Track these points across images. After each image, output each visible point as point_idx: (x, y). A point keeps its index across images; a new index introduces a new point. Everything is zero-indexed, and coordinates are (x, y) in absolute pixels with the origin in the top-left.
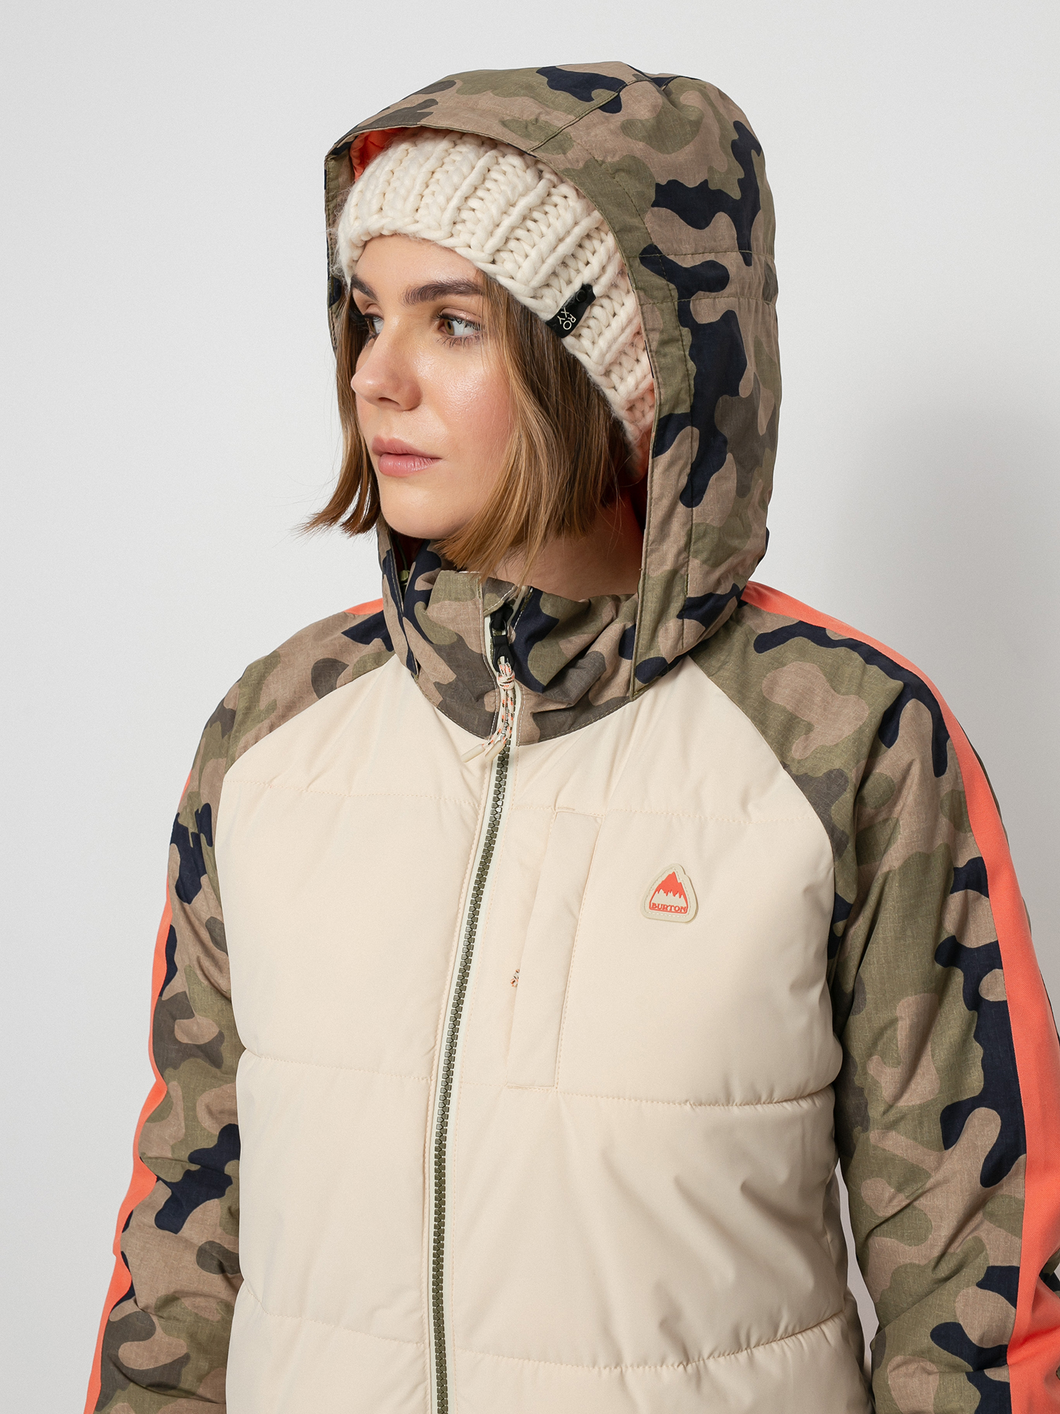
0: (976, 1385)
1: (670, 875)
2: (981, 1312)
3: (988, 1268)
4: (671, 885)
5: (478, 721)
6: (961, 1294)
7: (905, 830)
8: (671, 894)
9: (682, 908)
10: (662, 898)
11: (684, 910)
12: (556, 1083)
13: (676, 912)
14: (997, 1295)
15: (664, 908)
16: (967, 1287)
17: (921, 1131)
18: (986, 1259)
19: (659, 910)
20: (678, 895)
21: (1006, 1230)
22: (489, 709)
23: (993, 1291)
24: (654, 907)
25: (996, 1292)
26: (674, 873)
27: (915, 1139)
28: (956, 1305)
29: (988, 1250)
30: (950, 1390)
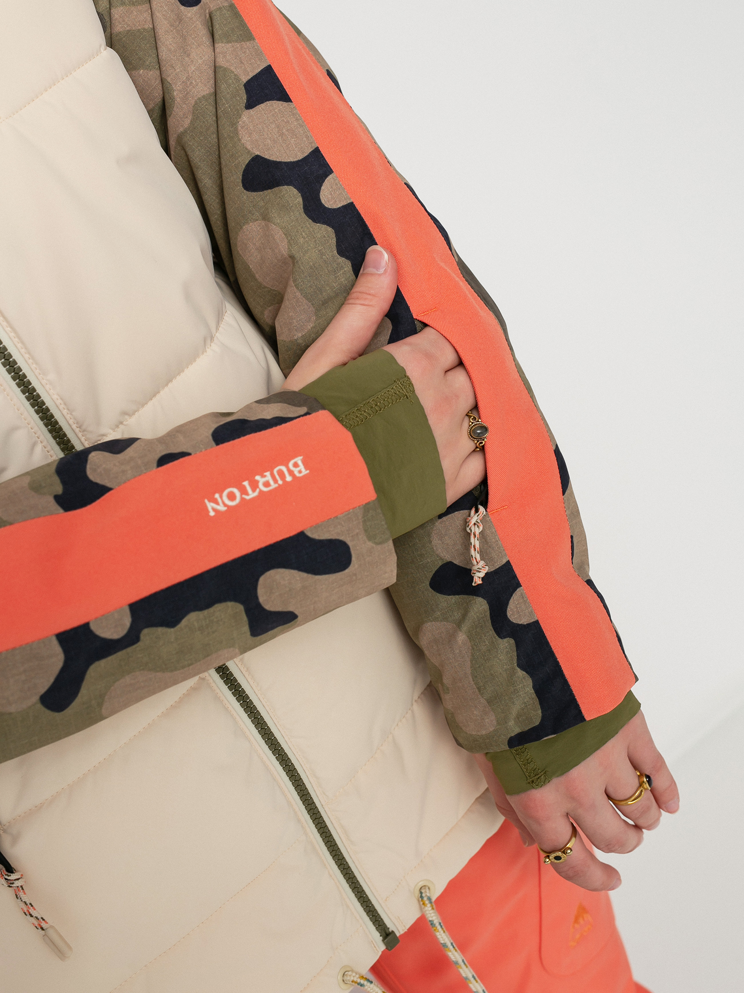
0: (324, 223)
2: (266, 129)
3: (245, 85)
6: (240, 128)
14: (269, 103)
16: (240, 118)
18: (237, 78)
21: (236, 41)
23: (262, 103)
25: (266, 101)
28: (243, 141)
29: (234, 70)
30: (301, 240)
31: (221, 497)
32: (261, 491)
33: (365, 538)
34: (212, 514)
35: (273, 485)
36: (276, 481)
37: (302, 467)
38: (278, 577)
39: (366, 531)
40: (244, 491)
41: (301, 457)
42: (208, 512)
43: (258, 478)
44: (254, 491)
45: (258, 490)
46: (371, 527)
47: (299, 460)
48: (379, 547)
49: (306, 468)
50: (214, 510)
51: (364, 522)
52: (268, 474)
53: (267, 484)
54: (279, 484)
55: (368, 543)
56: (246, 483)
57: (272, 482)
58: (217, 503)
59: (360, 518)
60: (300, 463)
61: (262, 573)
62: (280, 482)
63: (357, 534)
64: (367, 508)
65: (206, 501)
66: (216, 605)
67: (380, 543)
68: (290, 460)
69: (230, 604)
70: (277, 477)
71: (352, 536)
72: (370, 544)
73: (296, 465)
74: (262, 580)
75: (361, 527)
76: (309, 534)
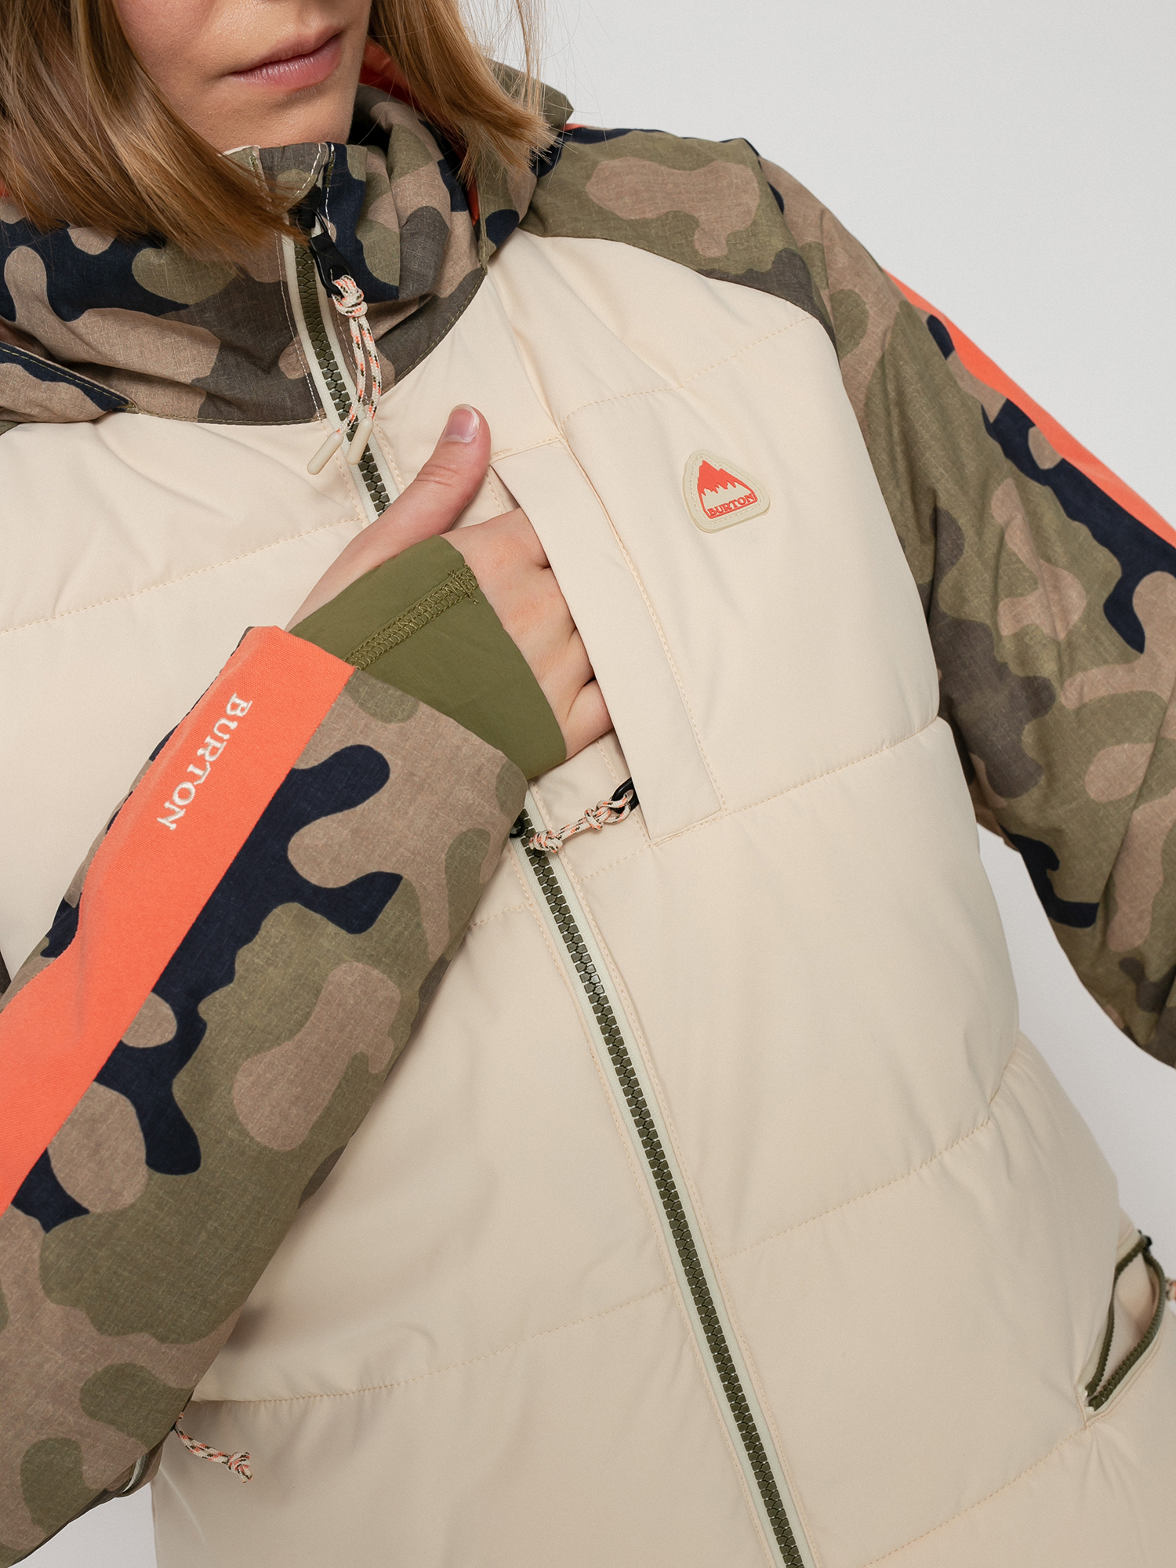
1: (701, 467)
4: (711, 478)
5: (291, 401)
7: (867, 296)
8: (720, 489)
9: (747, 497)
10: (714, 499)
11: (751, 498)
12: (721, 802)
13: (743, 505)
15: (726, 509)
17: (1104, 649)
19: (722, 513)
20: (729, 486)
22: (294, 376)
24: (713, 514)
26: (704, 462)
27: (1106, 662)
31: (173, 803)
32: (211, 763)
33: (380, 723)
34: (173, 827)
35: (221, 746)
36: (220, 740)
37: (243, 704)
38: (307, 841)
39: (374, 715)
40: (193, 777)
41: (235, 695)
42: (168, 828)
43: (200, 752)
44: (204, 768)
45: (208, 764)
46: (376, 706)
47: (235, 699)
48: (412, 722)
49: (246, 700)
50: (172, 822)
51: (362, 705)
52: (208, 740)
53: (214, 751)
54: (226, 740)
55: (391, 727)
56: (191, 768)
57: (218, 745)
58: (173, 812)
59: (352, 705)
60: (238, 701)
61: (285, 850)
62: (226, 737)
63: (366, 726)
64: (350, 688)
65: (159, 820)
66: (263, 924)
67: (409, 717)
68: (224, 707)
69: (277, 911)
70: (220, 734)
71: (361, 732)
72: (394, 726)
73: (235, 706)
74: (291, 856)
75: (364, 714)
76: (303, 766)
